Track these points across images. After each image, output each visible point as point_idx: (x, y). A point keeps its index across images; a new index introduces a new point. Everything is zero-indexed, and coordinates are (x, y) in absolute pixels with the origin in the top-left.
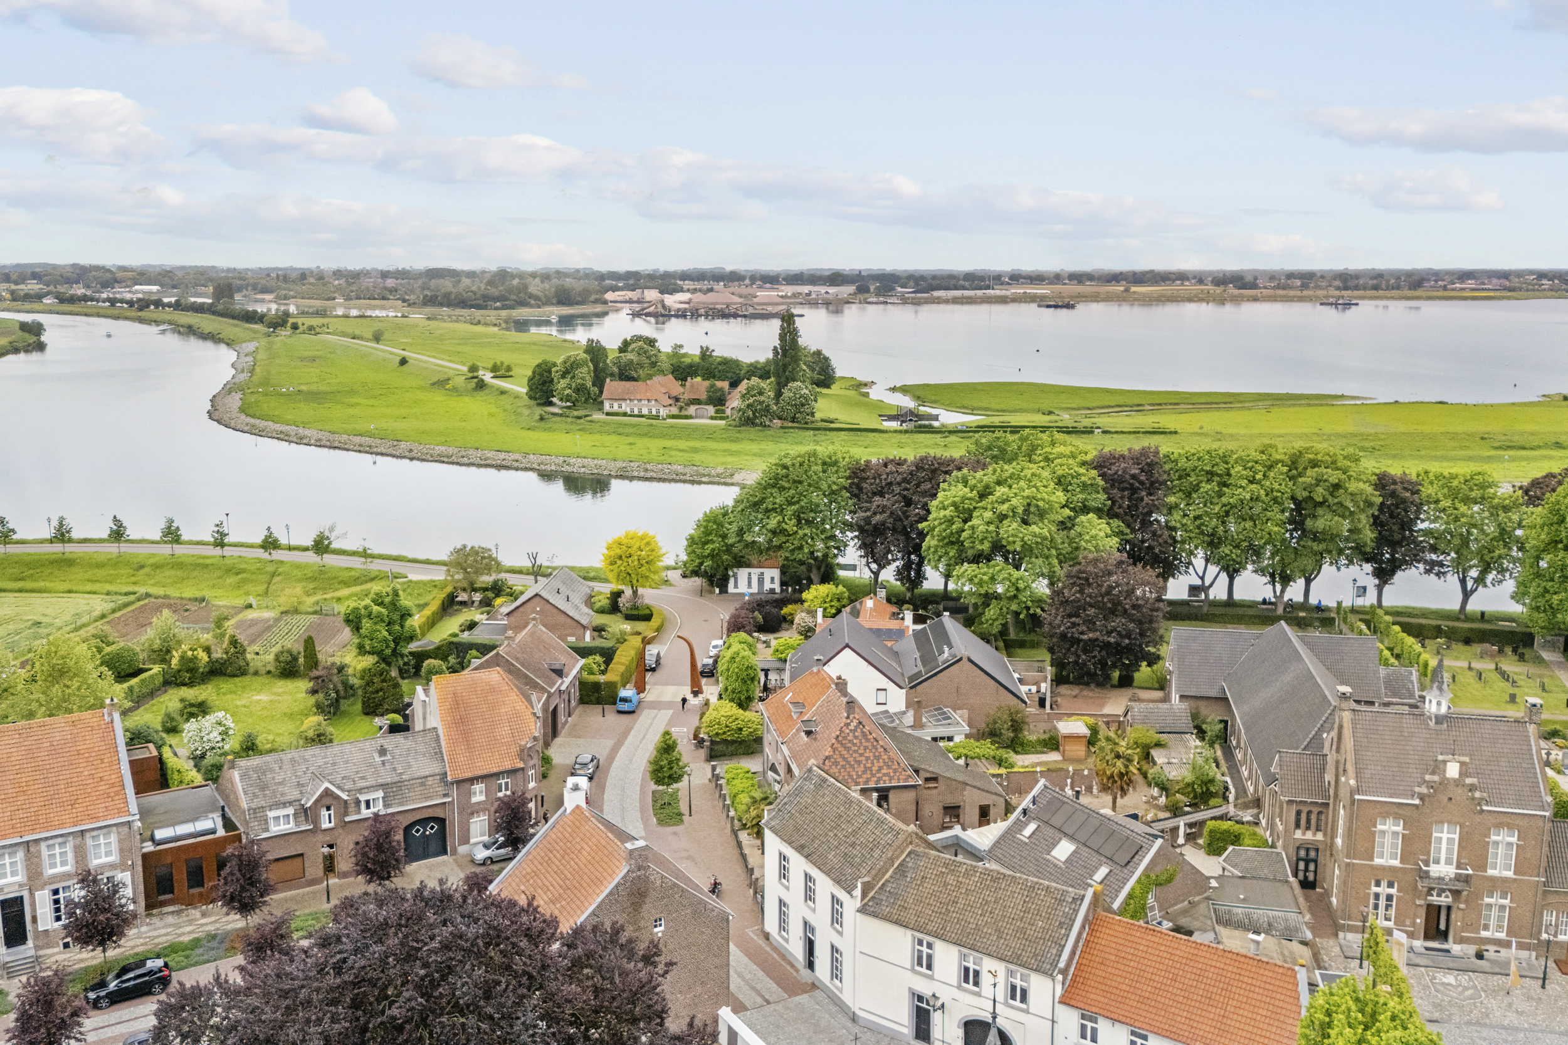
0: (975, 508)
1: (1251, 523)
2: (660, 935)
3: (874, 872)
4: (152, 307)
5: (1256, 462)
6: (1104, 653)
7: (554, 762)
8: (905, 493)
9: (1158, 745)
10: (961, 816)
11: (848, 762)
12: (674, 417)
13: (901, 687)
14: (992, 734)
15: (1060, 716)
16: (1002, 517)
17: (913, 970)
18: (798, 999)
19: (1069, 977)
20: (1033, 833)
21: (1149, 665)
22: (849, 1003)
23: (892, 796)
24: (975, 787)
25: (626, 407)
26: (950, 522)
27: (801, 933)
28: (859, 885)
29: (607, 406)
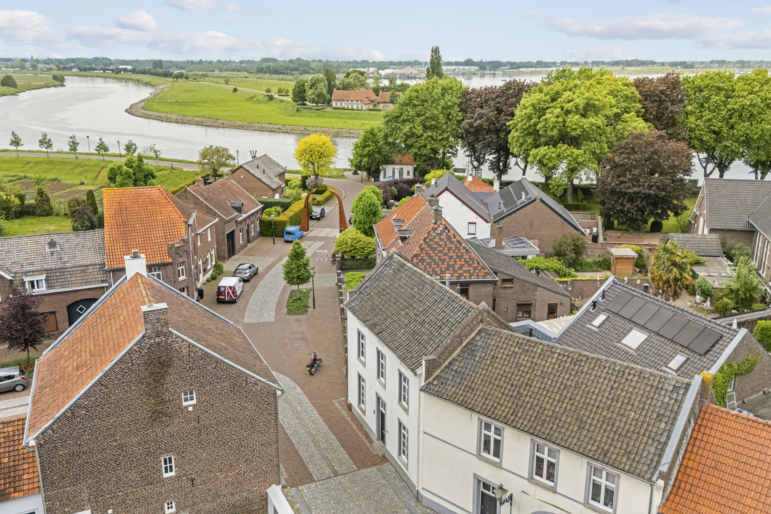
0: (548, 108)
1: (749, 123)
2: (190, 409)
3: (440, 350)
4: (123, 72)
5: (754, 80)
6: (644, 203)
7: (224, 269)
8: (498, 105)
9: (698, 263)
10: (532, 313)
11: (434, 260)
12: (370, 110)
13: (487, 222)
14: (559, 254)
15: (612, 245)
16: (568, 112)
17: (479, 455)
18: (366, 471)
19: (671, 482)
20: (603, 323)
21: (676, 214)
22: (414, 481)
23: (471, 289)
24: (545, 288)
25: (344, 105)
26: (530, 118)
27: (375, 408)
28: (424, 362)
29: (334, 104)
